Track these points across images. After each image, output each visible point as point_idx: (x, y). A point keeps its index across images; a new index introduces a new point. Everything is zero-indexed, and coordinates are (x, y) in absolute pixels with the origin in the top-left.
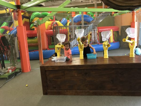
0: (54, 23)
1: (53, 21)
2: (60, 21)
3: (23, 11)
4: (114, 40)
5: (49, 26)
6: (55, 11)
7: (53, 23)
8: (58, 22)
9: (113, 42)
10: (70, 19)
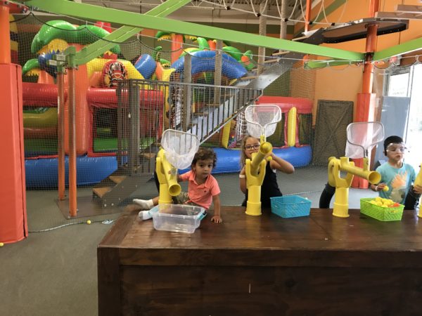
0: (113, 67)
1: (110, 60)
2: (133, 62)
3: (18, 6)
4: (298, 142)
5: (96, 73)
6: (135, 27)
7: (109, 66)
8: (126, 64)
9: (295, 146)
10: (161, 60)
